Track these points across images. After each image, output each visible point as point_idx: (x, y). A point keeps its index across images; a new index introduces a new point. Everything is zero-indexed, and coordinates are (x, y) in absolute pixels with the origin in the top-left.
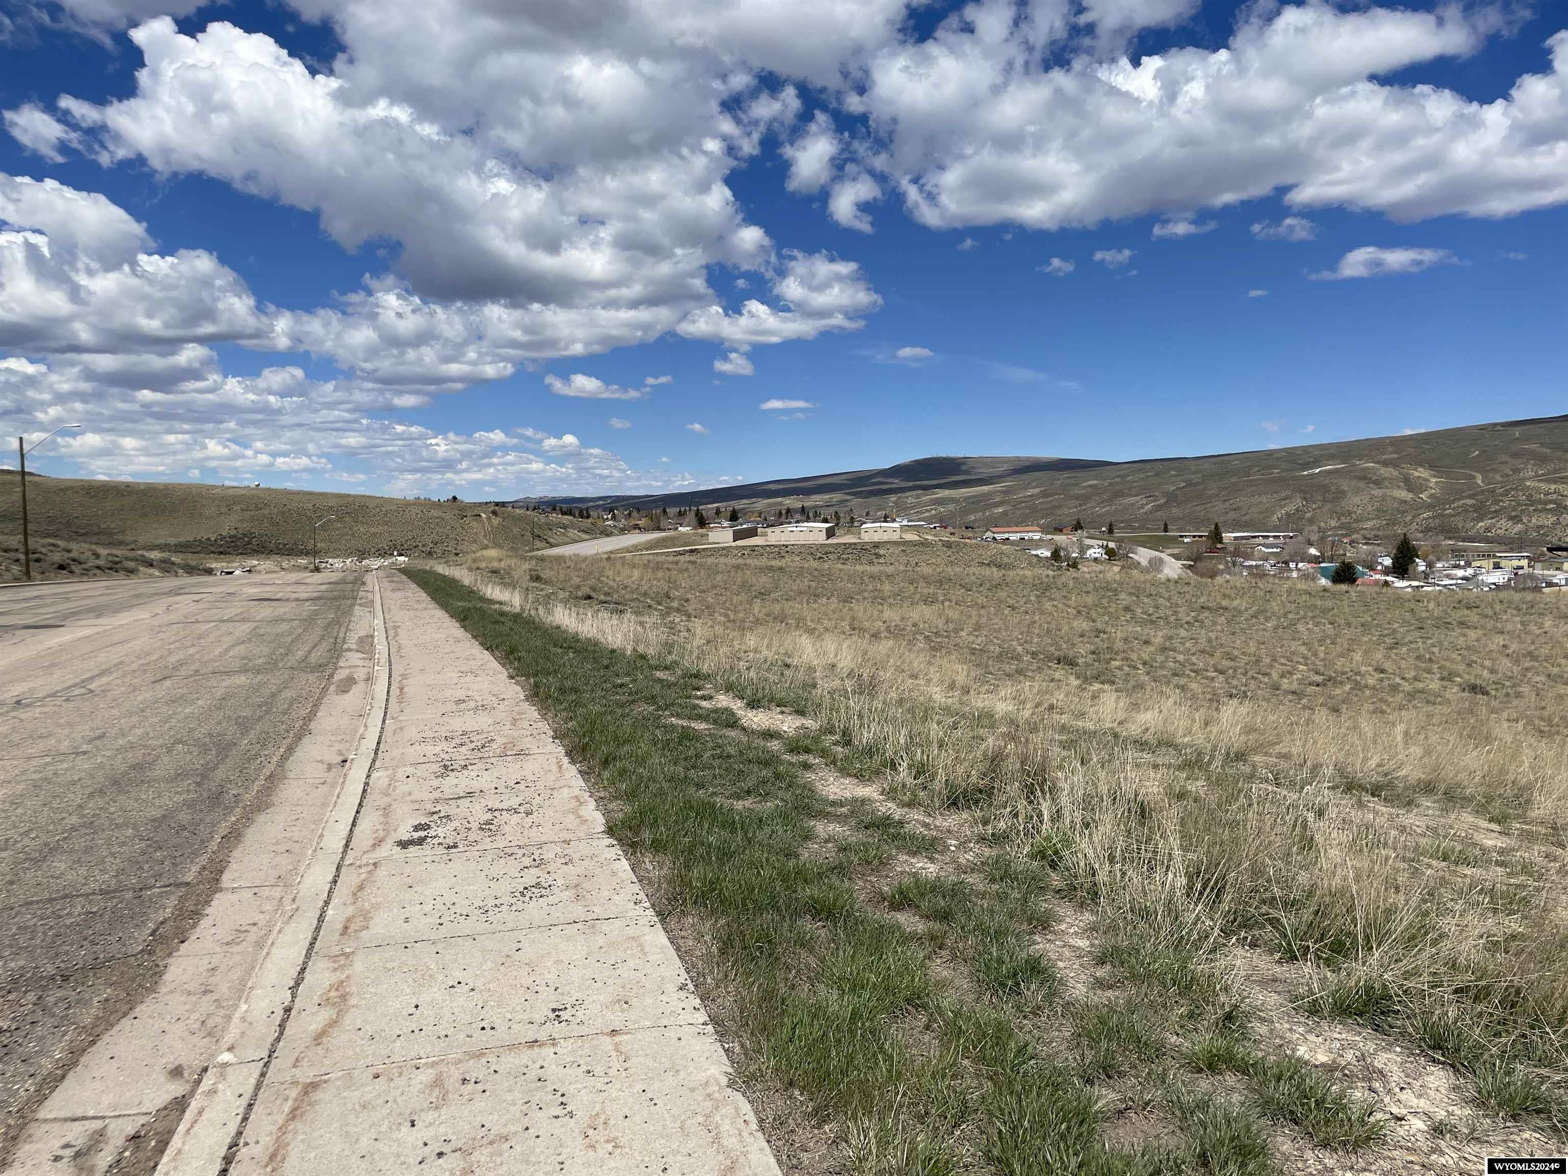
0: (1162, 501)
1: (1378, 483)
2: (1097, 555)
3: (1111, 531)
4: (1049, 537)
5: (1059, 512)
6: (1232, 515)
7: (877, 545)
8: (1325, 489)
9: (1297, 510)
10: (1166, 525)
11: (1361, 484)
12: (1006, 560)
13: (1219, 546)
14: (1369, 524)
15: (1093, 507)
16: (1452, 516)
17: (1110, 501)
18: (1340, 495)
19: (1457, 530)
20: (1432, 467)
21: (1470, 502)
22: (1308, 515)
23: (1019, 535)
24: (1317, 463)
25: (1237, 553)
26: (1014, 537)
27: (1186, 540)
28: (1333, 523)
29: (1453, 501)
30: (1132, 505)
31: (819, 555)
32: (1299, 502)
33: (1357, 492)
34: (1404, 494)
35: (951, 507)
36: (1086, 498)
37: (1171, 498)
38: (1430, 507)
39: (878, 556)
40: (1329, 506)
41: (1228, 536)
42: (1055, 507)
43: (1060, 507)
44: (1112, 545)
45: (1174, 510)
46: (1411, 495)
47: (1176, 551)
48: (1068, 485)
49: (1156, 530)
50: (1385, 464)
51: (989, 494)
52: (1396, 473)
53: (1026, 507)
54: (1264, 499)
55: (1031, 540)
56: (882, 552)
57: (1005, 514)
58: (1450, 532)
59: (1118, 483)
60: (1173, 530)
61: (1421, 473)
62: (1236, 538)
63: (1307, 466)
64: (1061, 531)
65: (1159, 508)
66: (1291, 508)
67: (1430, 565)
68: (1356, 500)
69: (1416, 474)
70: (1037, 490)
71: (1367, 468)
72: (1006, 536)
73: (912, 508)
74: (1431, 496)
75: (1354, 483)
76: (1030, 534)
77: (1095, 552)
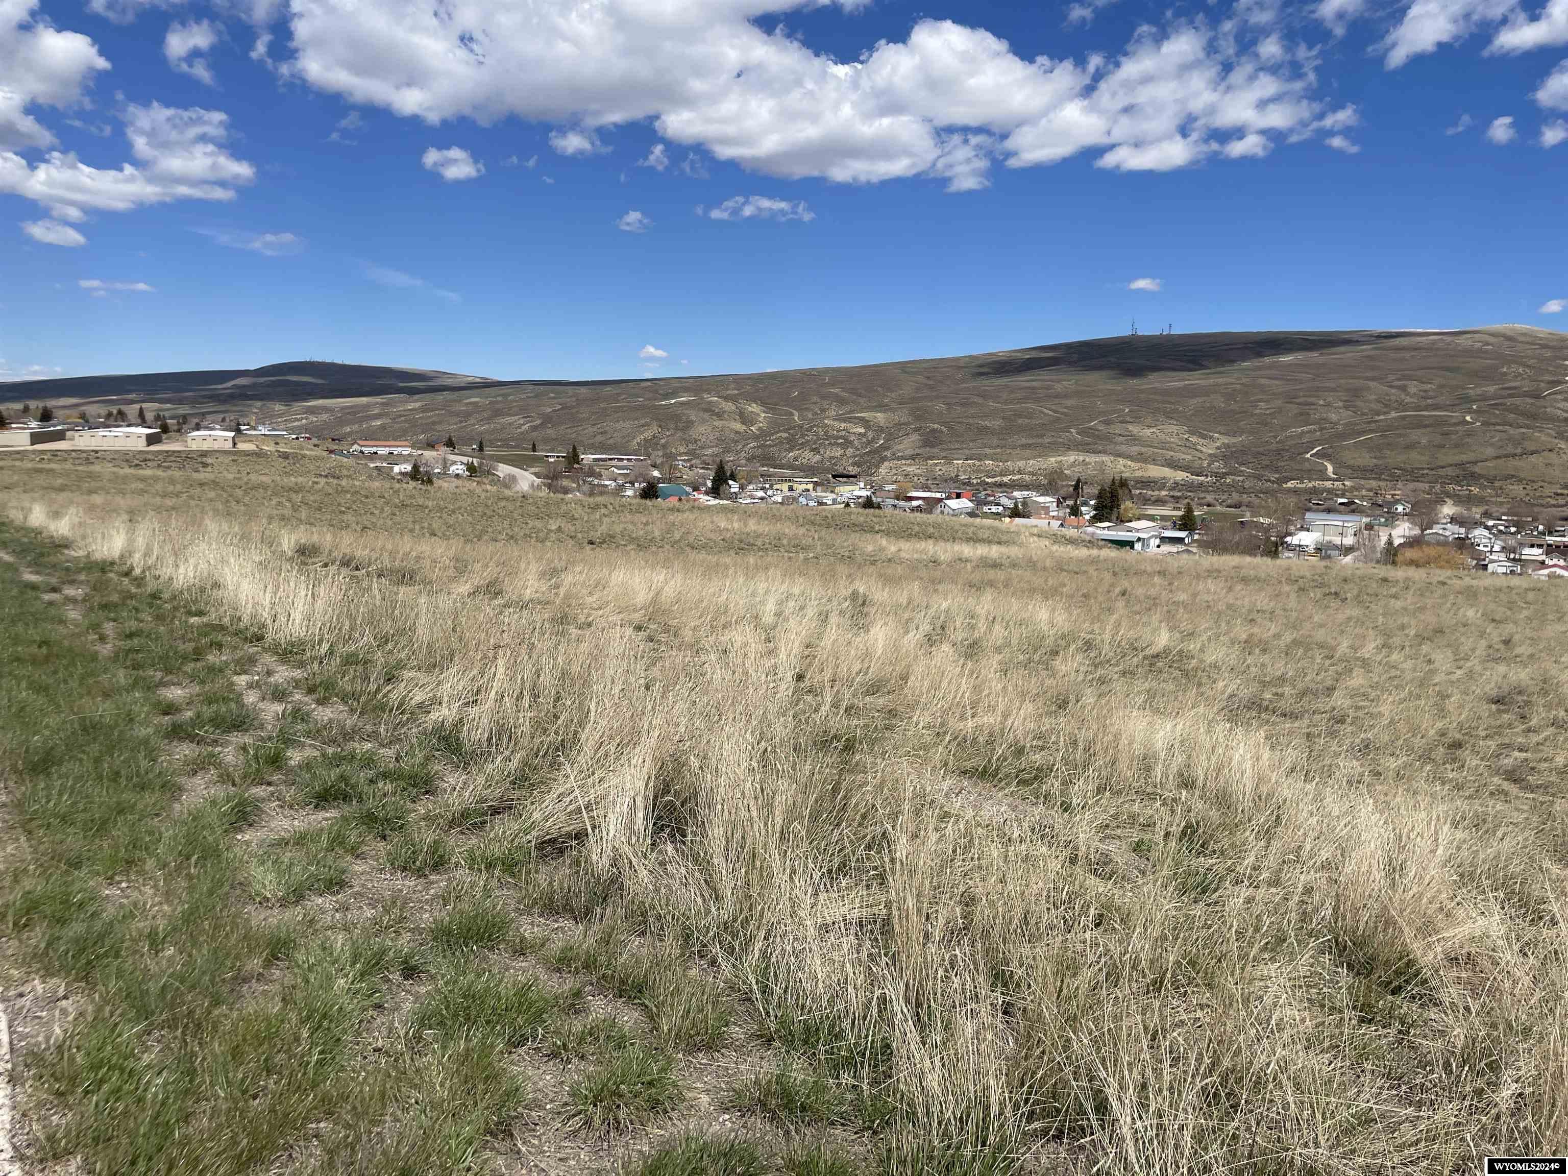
0: (538, 422)
1: (719, 416)
2: (460, 472)
3: (481, 449)
4: (420, 452)
5: (438, 427)
6: (599, 438)
7: (204, 454)
8: (676, 418)
9: (654, 437)
10: (534, 445)
11: (706, 416)
12: (345, 472)
13: (576, 466)
14: (709, 451)
15: (473, 425)
16: (770, 446)
17: (489, 419)
18: (689, 424)
19: (772, 458)
20: (763, 404)
21: (785, 435)
22: (663, 441)
23: (388, 450)
24: (674, 394)
25: (592, 473)
26: (382, 451)
27: (552, 460)
28: (682, 449)
29: (773, 434)
30: (510, 424)
31: (136, 462)
32: (654, 429)
33: (704, 421)
34: (739, 427)
35: (325, 417)
36: (468, 415)
37: (547, 420)
38: (756, 438)
39: (205, 465)
40: (679, 434)
41: (588, 458)
42: (434, 423)
43: (440, 423)
44: (476, 462)
45: (549, 431)
46: (744, 427)
47: (536, 470)
48: (451, 401)
49: (526, 449)
50: (726, 398)
51: (368, 406)
52: (733, 408)
53: (406, 421)
54: (627, 424)
55: (400, 455)
56: (209, 461)
57: (383, 427)
58: (768, 460)
59: (497, 402)
60: (543, 450)
61: (754, 408)
62: (595, 460)
63: (666, 396)
64: (433, 447)
65: (535, 428)
66: (648, 434)
67: (742, 487)
68: (702, 429)
69: (750, 409)
70: (418, 405)
71: (711, 402)
72: (374, 449)
73: (280, 416)
74: (759, 429)
75: (701, 414)
76: (400, 449)
77: (458, 469)
